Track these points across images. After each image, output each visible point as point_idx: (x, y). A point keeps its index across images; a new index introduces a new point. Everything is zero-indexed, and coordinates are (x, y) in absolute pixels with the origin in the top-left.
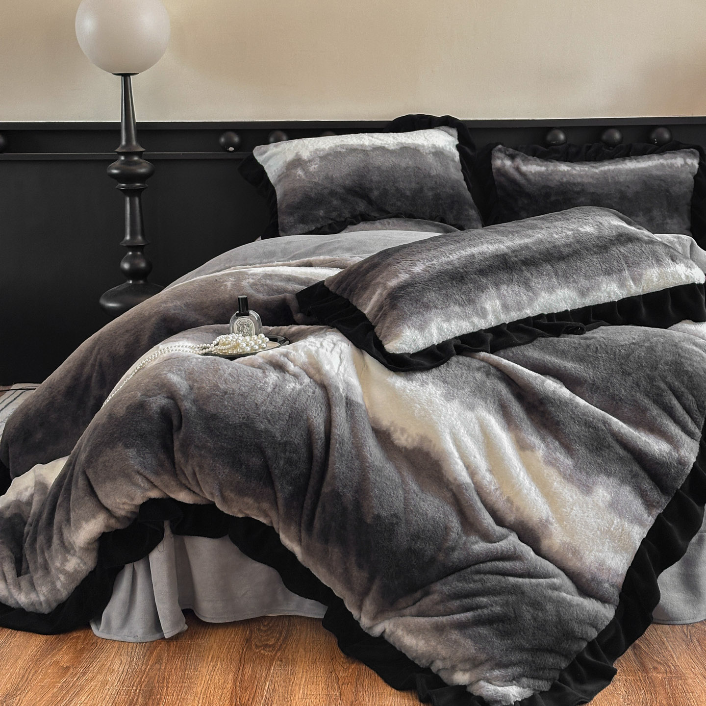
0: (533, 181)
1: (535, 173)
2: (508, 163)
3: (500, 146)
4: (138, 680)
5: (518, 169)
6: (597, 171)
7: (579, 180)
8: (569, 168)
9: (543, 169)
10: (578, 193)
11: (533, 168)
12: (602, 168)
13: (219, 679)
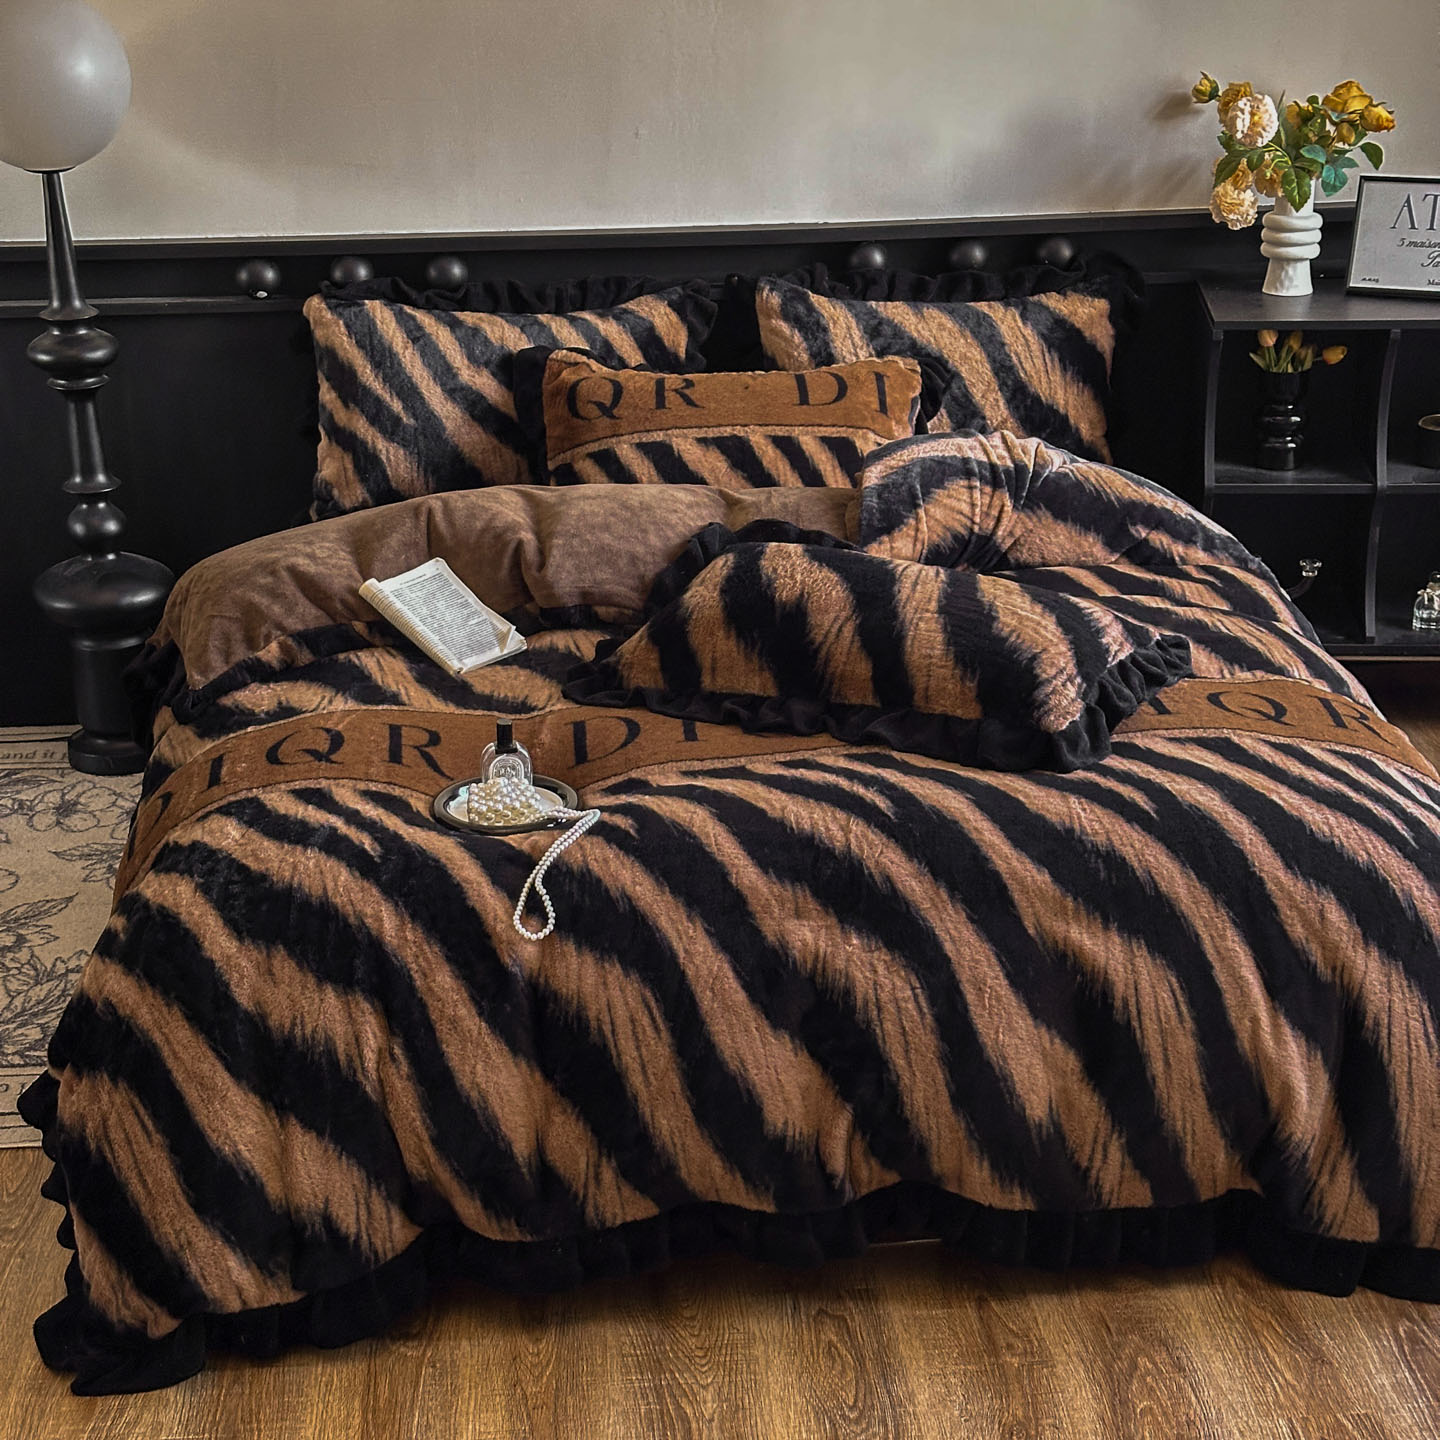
4: (210, 1418)
13: (339, 1410)
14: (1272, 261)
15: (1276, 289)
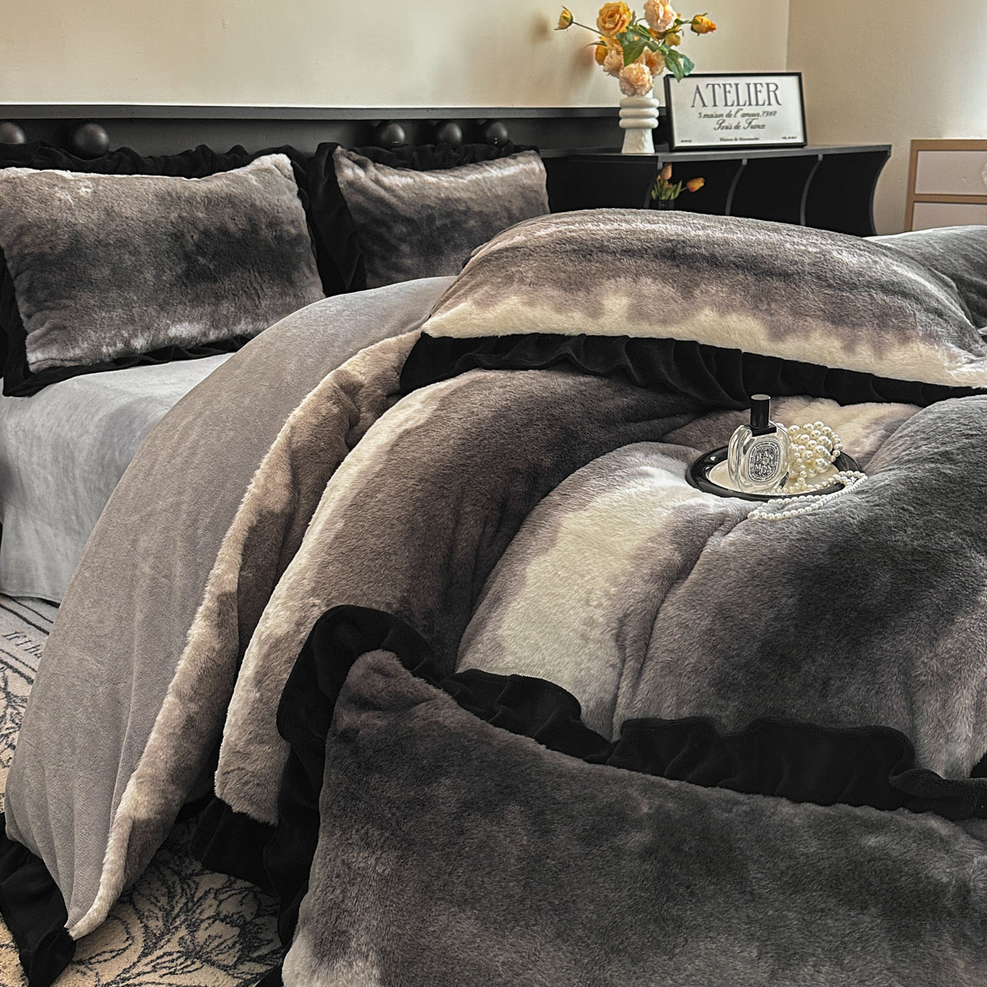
0: (406, 199)
1: (404, 187)
2: (360, 173)
3: (339, 148)
5: (377, 182)
6: (465, 182)
7: (458, 195)
8: (436, 179)
9: (410, 181)
10: (465, 213)
11: (398, 181)
12: (469, 178)
14: (631, 131)
15: (639, 149)
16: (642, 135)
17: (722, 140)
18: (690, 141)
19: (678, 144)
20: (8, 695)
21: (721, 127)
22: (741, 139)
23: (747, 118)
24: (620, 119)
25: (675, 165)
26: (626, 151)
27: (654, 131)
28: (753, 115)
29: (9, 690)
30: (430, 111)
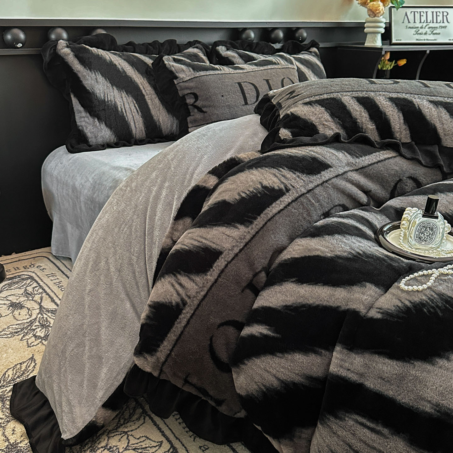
14: (370, 34)
15: (374, 43)
16: (376, 36)
17: (417, 40)
18: (401, 40)
19: (394, 41)
20: (41, 307)
21: (417, 33)
22: (427, 40)
23: (431, 29)
24: (365, 28)
25: (392, 53)
26: (367, 44)
27: (382, 35)
28: (435, 28)
29: (42, 304)
30: (268, 23)
